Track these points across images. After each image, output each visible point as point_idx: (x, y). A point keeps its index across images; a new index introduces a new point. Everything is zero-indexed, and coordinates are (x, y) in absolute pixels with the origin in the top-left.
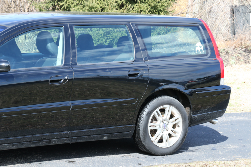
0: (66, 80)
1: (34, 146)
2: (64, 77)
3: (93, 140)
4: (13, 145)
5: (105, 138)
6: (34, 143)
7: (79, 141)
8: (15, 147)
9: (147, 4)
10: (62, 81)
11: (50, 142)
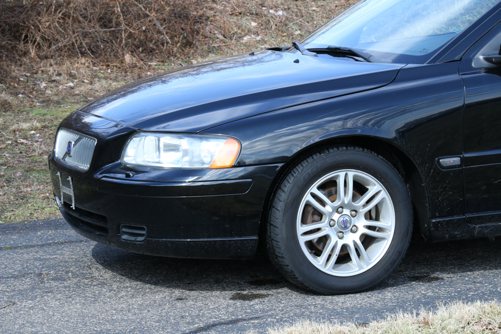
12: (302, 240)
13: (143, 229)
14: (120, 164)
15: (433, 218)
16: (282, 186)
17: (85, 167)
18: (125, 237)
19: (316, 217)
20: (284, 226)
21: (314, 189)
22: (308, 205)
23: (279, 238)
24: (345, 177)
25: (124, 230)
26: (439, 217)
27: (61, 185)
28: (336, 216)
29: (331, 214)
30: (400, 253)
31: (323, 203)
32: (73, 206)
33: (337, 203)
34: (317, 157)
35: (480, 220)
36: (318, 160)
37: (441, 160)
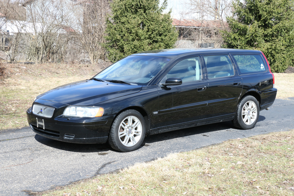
0: (205, 88)
1: (189, 127)
2: (204, 86)
3: (216, 122)
4: (180, 128)
5: (221, 121)
6: (189, 126)
7: (209, 123)
8: (180, 129)
9: (164, 43)
10: (203, 88)
11: (196, 125)
12: (120, 137)
13: (74, 135)
14: (63, 116)
15: (151, 129)
16: (115, 121)
17: (50, 116)
18: (66, 138)
19: (122, 130)
20: (116, 133)
21: (123, 122)
22: (121, 127)
23: (114, 137)
24: (130, 118)
25: (65, 136)
26: (152, 128)
27: (37, 122)
28: (128, 130)
29: (126, 129)
30: (143, 139)
31: (124, 126)
32: (44, 128)
33: (128, 126)
34: (124, 112)
35: (161, 129)
36: (124, 113)
37: (154, 113)
